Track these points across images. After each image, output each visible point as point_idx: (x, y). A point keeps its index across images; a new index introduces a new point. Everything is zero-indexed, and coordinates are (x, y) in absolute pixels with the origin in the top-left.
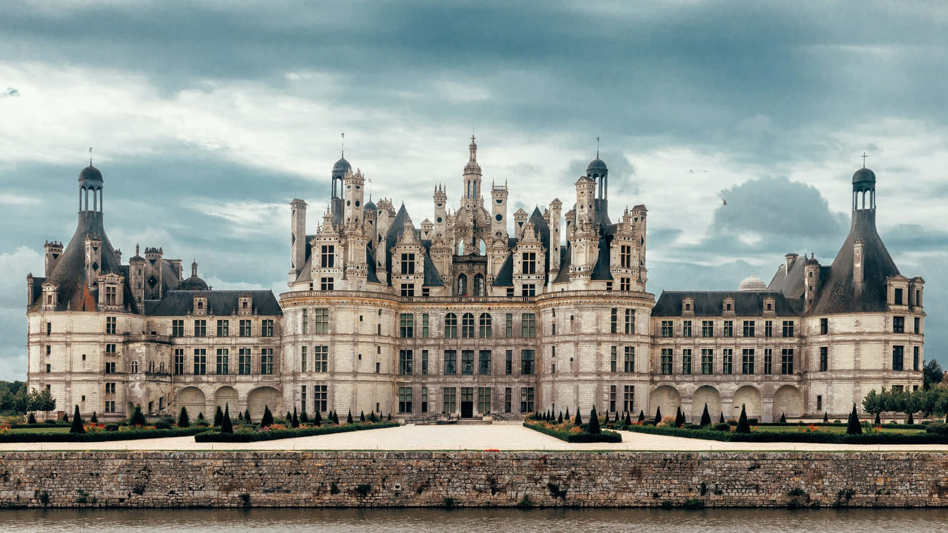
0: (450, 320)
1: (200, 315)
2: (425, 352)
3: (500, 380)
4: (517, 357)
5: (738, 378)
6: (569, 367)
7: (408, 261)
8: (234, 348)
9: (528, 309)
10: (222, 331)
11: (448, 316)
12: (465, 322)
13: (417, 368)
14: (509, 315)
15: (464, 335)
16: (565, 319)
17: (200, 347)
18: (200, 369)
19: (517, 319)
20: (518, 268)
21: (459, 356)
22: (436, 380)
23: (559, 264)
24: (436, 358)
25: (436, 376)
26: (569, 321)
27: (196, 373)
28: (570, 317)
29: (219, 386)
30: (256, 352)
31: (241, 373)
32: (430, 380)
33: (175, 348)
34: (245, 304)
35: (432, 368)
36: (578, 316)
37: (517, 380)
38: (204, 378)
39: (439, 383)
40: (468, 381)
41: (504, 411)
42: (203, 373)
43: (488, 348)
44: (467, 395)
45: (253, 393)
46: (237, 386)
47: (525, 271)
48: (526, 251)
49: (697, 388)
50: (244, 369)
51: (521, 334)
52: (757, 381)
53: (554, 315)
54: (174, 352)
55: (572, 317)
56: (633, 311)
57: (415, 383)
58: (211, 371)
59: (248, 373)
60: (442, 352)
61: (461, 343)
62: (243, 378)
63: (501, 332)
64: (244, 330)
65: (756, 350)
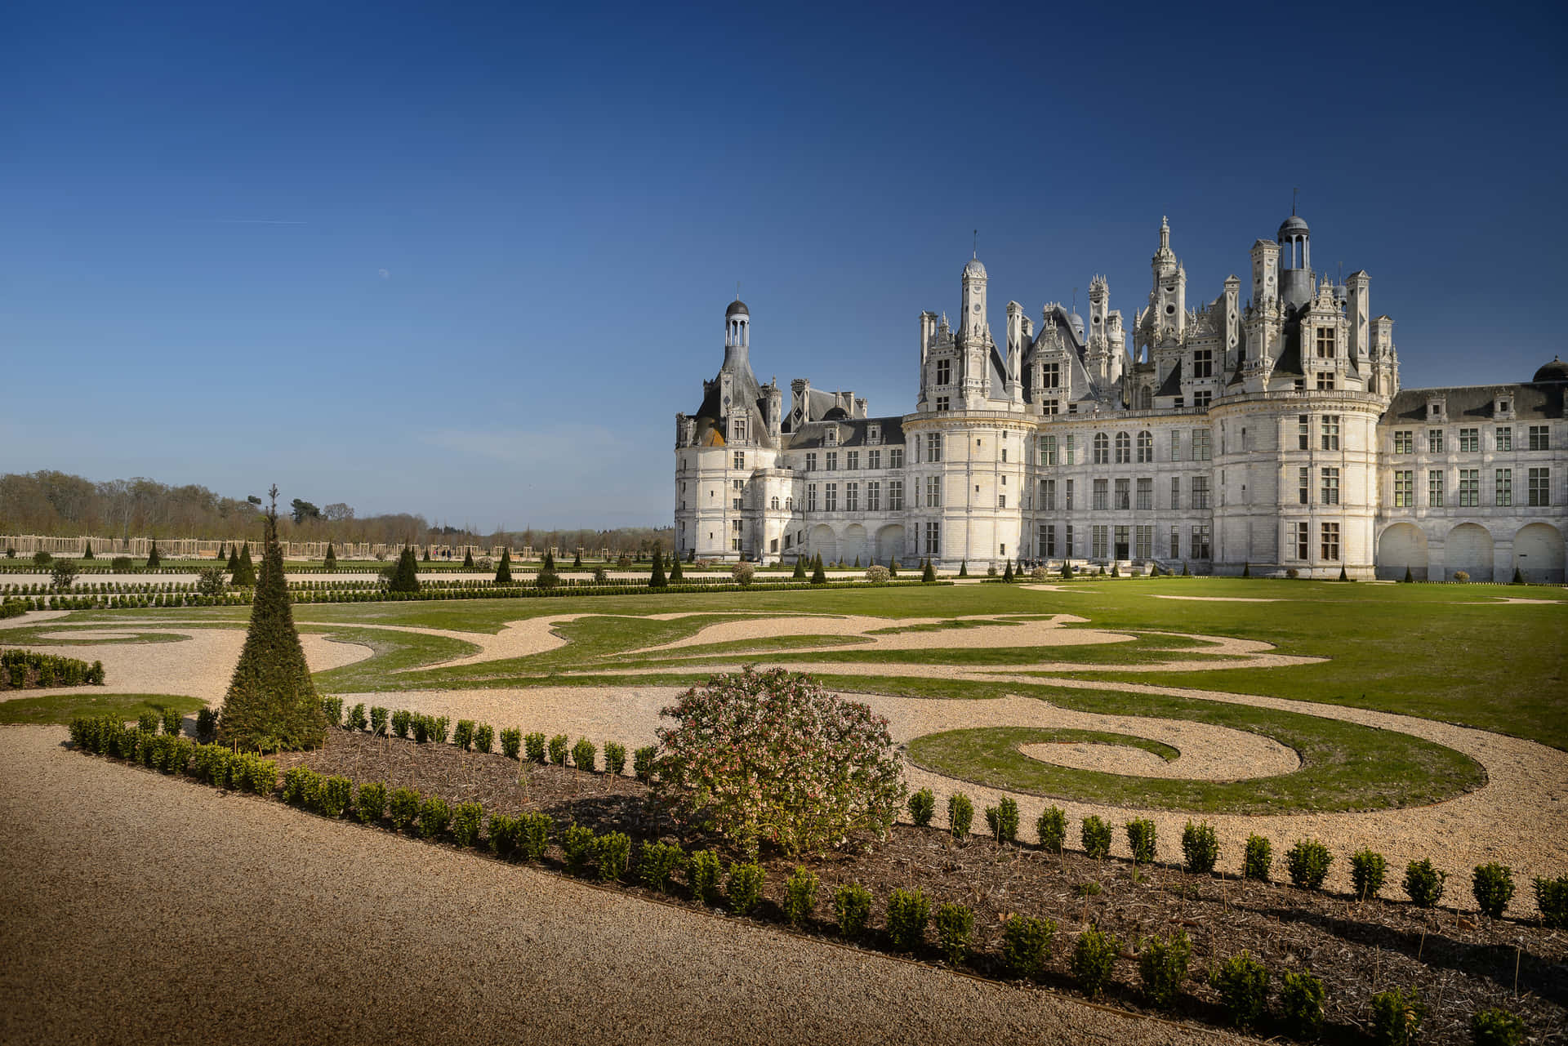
0: (1100, 441)
1: (831, 447)
2: (1070, 482)
3: (1163, 515)
4: (1185, 486)
5: (1521, 511)
6: (1240, 497)
7: (1051, 372)
8: (863, 481)
9: (1198, 423)
10: (853, 464)
11: (1098, 436)
12: (1119, 444)
13: (1061, 501)
14: (1175, 433)
15: (1119, 460)
16: (1235, 432)
17: (831, 482)
18: (831, 507)
19: (1185, 436)
20: (1187, 371)
21: (1112, 487)
22: (1083, 516)
23: (1237, 360)
24: (1083, 490)
25: (1084, 511)
26: (1239, 435)
27: (828, 510)
28: (1240, 429)
29: (848, 523)
30: (884, 485)
31: (870, 509)
32: (1076, 516)
33: (808, 482)
34: (874, 432)
35: (1078, 501)
36: (1251, 428)
37: (1185, 516)
38: (834, 515)
39: (1086, 519)
40: (1124, 518)
41: (1169, 555)
42: (834, 510)
43: (1148, 476)
44: (1122, 534)
45: (882, 530)
46: (865, 524)
47: (1198, 374)
48: (1198, 349)
49: (1452, 526)
50: (873, 506)
51: (1191, 455)
52: (1554, 516)
53: (1223, 430)
54: (807, 489)
55: (1244, 431)
56: (1336, 418)
57: (1057, 519)
58: (840, 507)
59: (876, 509)
60: (1091, 483)
61: (1112, 471)
62: (872, 514)
63: (1165, 455)
64: (874, 464)
65: (1551, 469)
